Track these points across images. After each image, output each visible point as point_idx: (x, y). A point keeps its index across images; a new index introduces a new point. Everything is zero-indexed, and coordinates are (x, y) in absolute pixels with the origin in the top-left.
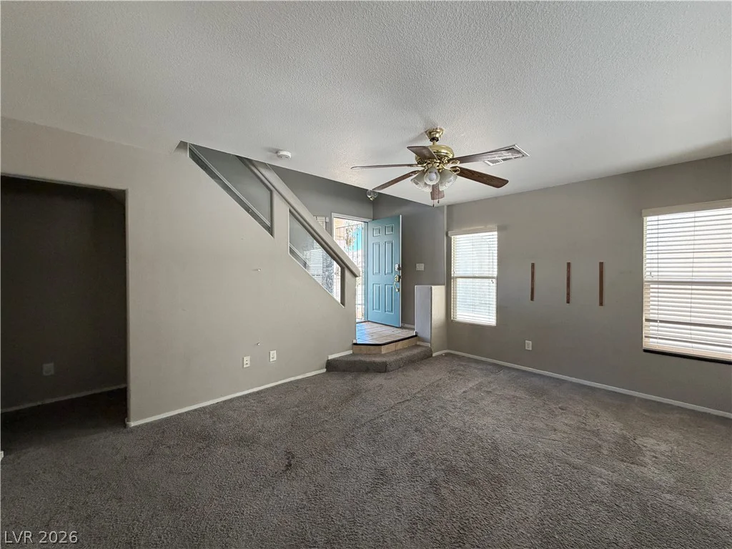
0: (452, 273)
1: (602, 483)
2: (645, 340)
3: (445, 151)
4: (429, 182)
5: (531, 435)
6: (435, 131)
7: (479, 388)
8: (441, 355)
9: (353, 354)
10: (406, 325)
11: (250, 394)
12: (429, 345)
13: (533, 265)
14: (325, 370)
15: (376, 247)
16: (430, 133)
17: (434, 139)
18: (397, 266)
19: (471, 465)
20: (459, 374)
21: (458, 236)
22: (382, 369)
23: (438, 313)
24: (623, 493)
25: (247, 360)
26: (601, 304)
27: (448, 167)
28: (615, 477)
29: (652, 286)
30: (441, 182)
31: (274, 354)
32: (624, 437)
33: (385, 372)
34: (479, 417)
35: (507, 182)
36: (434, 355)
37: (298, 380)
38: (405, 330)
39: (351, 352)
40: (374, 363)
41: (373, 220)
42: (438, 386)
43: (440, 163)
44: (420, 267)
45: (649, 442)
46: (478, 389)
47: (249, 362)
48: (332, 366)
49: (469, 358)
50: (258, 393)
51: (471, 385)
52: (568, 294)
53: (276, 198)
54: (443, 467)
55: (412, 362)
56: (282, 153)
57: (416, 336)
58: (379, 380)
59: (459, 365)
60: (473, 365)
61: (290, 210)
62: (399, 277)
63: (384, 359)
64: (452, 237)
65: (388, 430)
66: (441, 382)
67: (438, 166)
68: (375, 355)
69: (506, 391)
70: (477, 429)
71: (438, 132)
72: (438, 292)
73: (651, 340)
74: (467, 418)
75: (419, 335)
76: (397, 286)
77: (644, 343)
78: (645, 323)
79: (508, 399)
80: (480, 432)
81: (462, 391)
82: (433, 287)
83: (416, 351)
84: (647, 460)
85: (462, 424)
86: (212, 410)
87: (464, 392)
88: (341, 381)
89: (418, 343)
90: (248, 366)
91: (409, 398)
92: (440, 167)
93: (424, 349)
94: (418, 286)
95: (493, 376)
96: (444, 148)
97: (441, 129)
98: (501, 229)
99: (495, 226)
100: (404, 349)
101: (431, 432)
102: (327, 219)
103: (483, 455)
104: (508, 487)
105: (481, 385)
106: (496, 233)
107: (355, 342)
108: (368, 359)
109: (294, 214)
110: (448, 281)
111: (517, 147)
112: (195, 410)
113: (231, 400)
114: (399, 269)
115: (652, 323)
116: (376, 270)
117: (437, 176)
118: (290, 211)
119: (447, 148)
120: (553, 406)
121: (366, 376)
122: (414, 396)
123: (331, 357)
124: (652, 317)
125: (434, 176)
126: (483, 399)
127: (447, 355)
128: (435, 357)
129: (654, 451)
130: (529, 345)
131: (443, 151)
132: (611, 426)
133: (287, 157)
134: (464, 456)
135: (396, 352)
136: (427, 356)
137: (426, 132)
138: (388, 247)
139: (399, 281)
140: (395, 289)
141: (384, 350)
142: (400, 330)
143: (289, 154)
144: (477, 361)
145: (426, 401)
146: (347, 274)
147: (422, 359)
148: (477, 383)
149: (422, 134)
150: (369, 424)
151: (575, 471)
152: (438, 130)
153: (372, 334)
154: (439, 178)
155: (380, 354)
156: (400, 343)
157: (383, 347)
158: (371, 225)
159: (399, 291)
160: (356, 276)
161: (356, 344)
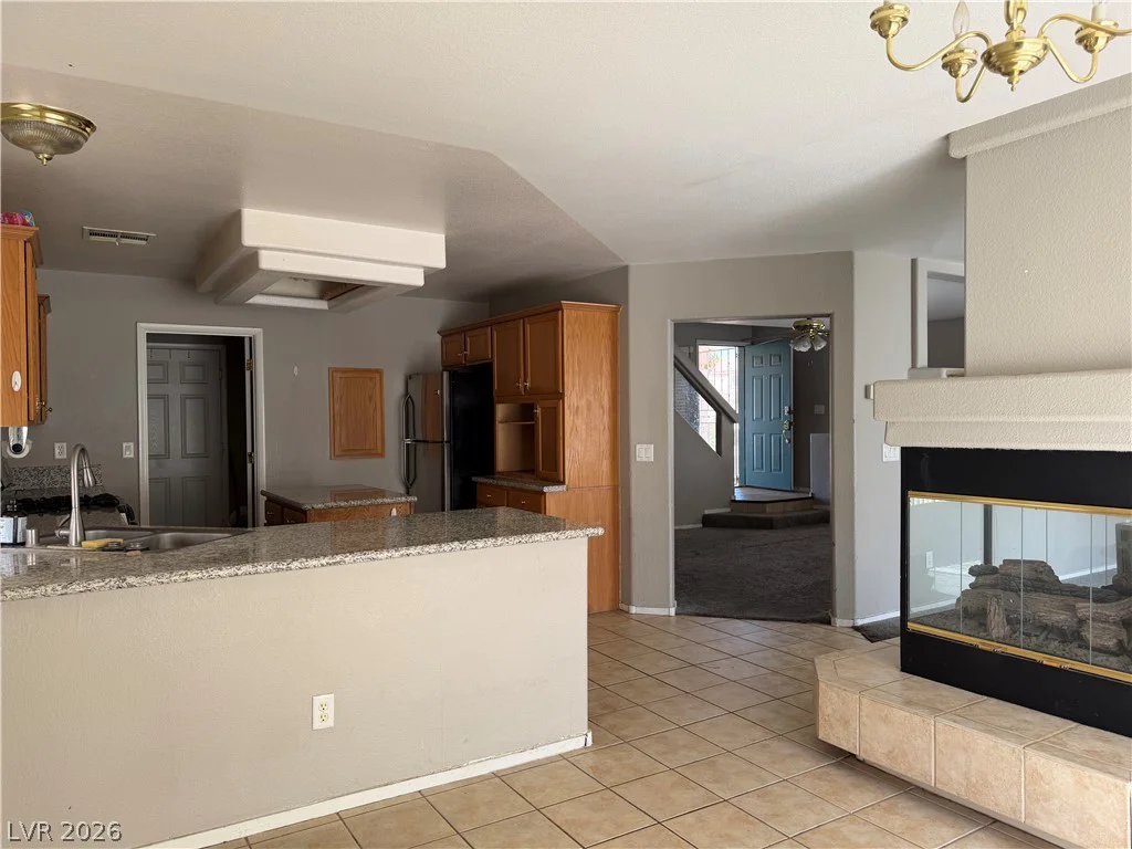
9: (732, 511)
10: (800, 489)
14: (701, 525)
15: (757, 382)
18: (787, 409)
22: (768, 524)
33: (771, 528)
38: (796, 493)
39: (729, 510)
40: (758, 518)
41: (752, 344)
44: (820, 409)
48: (708, 521)
55: (802, 522)
57: (812, 497)
62: (790, 424)
63: (769, 516)
68: (759, 511)
75: (816, 496)
76: (787, 437)
89: (815, 507)
93: (821, 511)
94: (814, 435)
100: (795, 511)
102: (692, 348)
107: (733, 499)
108: (750, 516)
114: (789, 412)
116: (757, 415)
123: (707, 512)
135: (786, 512)
136: (825, 519)
138: (775, 382)
139: (790, 429)
140: (784, 440)
141: (769, 508)
142: (791, 493)
146: (724, 419)
155: (764, 512)
156: (791, 503)
157: (768, 505)
158: (750, 351)
159: (790, 441)
160: (733, 421)
161: (735, 501)
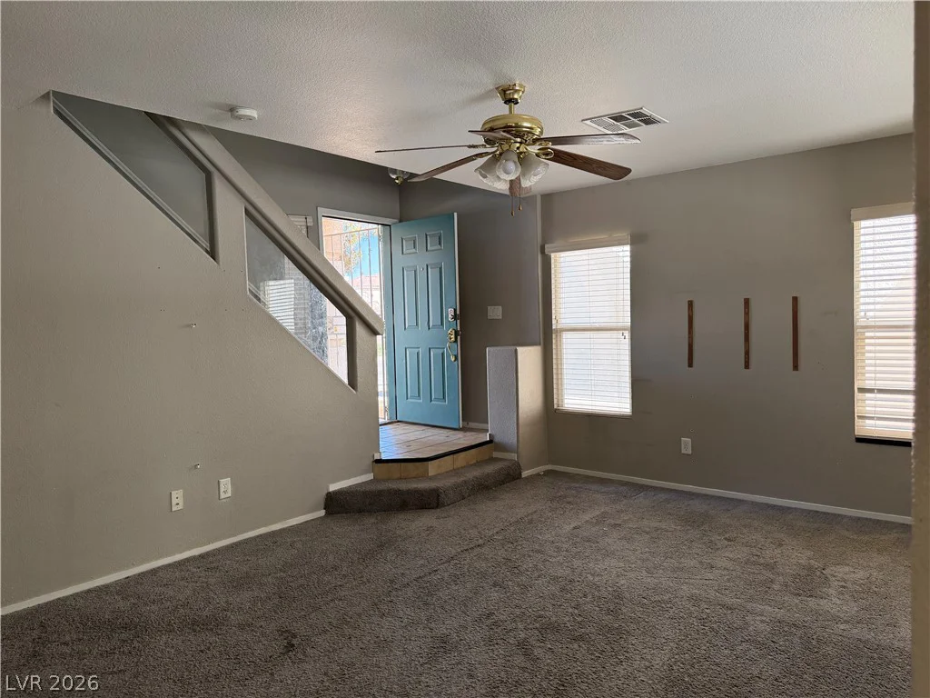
0: (554, 322)
1: (762, 621)
2: (858, 422)
3: (529, 125)
4: (504, 176)
5: (676, 576)
6: (512, 88)
7: (600, 520)
8: (538, 475)
9: (375, 480)
10: (472, 425)
11: (188, 560)
12: (514, 456)
13: (691, 304)
14: (322, 513)
15: (409, 276)
16: (504, 91)
17: (510, 101)
18: (451, 312)
19: (579, 619)
20: (569, 503)
21: (563, 254)
22: (429, 501)
23: (529, 396)
24: (786, 629)
25: (178, 498)
26: (796, 367)
27: (534, 149)
28: (781, 614)
29: (867, 334)
30: (523, 174)
31: (226, 486)
32: (810, 568)
33: (437, 507)
34: (596, 560)
35: (629, 171)
36: (525, 474)
37: (274, 532)
38: (468, 434)
39: (370, 476)
40: (417, 491)
41: (400, 221)
42: (531, 522)
43: (521, 143)
44: (495, 312)
45: (842, 571)
46: (598, 523)
47: (181, 501)
48: (336, 504)
49: (588, 477)
50: (202, 556)
51: (587, 517)
52: (747, 353)
53: (220, 188)
54: (538, 625)
55: (484, 488)
56: (243, 112)
57: (491, 441)
58: (427, 520)
59: (570, 488)
60: (594, 487)
61: (246, 209)
62: (456, 334)
63: (433, 485)
64: (553, 255)
65: (448, 589)
66: (535, 517)
67: (518, 148)
68: (417, 478)
69: (646, 522)
70: (592, 575)
71: (516, 91)
72: (529, 358)
73: (868, 422)
74: (577, 563)
75: (497, 439)
76: (452, 351)
77: (856, 428)
78: (858, 395)
79: (647, 533)
80: (597, 579)
81: (572, 526)
82: (520, 350)
83: (490, 469)
84: (831, 591)
85: (568, 571)
86: (123, 588)
87: (574, 528)
88: (357, 527)
89: (496, 454)
90: (180, 507)
91: (481, 542)
92: (521, 150)
93: (506, 463)
94: (492, 349)
95: (625, 501)
96: (527, 120)
97: (521, 85)
98: (637, 241)
99: (625, 235)
100: (469, 466)
101: (519, 585)
102: (310, 220)
103: (598, 606)
104: (631, 638)
105: (604, 515)
106: (628, 248)
107: (377, 457)
108: (404, 486)
109: (254, 216)
110: (546, 338)
111: (646, 111)
112: (89, 591)
113: (154, 572)
114: (455, 317)
115: (868, 395)
116: (410, 321)
117: (516, 167)
118: (247, 212)
119: (531, 120)
120: (715, 537)
121: (401, 516)
122: (491, 539)
123: (333, 487)
124: (869, 384)
125: (511, 166)
126: (605, 534)
127: (548, 473)
128: (526, 478)
129: (845, 581)
130: (687, 445)
131: (525, 124)
132: (796, 555)
133: (250, 118)
134: (570, 610)
135: (456, 472)
136: (511, 476)
137: (497, 88)
138: (433, 274)
139: (456, 341)
140: (449, 356)
141: (433, 468)
142: (460, 435)
143: (254, 113)
144: (602, 481)
145: (511, 545)
146: (360, 330)
147: (502, 483)
148: (598, 513)
149: (491, 91)
150: (415, 583)
151: (729, 612)
152: (517, 88)
153: (408, 443)
154: (520, 169)
155: (425, 476)
156: (462, 455)
157: (431, 464)
158: (398, 232)
159: (456, 359)
160: (375, 332)
161: (380, 461)
